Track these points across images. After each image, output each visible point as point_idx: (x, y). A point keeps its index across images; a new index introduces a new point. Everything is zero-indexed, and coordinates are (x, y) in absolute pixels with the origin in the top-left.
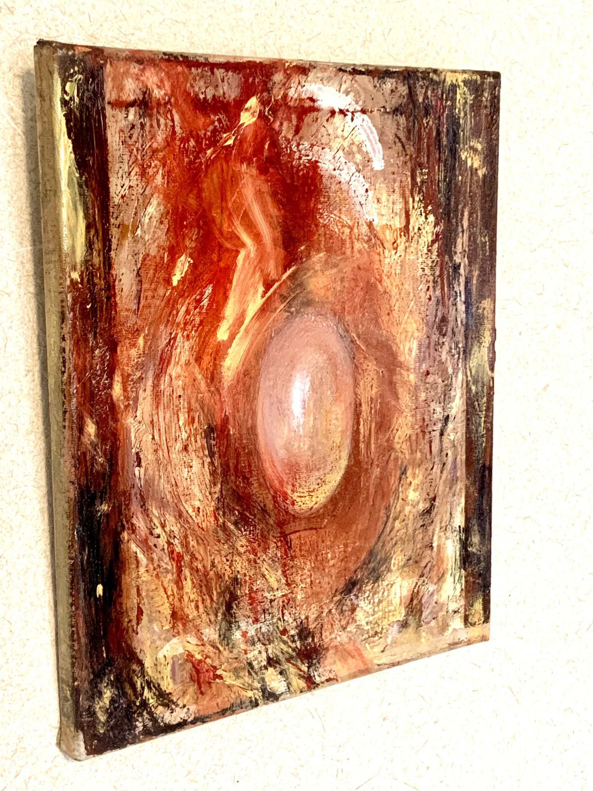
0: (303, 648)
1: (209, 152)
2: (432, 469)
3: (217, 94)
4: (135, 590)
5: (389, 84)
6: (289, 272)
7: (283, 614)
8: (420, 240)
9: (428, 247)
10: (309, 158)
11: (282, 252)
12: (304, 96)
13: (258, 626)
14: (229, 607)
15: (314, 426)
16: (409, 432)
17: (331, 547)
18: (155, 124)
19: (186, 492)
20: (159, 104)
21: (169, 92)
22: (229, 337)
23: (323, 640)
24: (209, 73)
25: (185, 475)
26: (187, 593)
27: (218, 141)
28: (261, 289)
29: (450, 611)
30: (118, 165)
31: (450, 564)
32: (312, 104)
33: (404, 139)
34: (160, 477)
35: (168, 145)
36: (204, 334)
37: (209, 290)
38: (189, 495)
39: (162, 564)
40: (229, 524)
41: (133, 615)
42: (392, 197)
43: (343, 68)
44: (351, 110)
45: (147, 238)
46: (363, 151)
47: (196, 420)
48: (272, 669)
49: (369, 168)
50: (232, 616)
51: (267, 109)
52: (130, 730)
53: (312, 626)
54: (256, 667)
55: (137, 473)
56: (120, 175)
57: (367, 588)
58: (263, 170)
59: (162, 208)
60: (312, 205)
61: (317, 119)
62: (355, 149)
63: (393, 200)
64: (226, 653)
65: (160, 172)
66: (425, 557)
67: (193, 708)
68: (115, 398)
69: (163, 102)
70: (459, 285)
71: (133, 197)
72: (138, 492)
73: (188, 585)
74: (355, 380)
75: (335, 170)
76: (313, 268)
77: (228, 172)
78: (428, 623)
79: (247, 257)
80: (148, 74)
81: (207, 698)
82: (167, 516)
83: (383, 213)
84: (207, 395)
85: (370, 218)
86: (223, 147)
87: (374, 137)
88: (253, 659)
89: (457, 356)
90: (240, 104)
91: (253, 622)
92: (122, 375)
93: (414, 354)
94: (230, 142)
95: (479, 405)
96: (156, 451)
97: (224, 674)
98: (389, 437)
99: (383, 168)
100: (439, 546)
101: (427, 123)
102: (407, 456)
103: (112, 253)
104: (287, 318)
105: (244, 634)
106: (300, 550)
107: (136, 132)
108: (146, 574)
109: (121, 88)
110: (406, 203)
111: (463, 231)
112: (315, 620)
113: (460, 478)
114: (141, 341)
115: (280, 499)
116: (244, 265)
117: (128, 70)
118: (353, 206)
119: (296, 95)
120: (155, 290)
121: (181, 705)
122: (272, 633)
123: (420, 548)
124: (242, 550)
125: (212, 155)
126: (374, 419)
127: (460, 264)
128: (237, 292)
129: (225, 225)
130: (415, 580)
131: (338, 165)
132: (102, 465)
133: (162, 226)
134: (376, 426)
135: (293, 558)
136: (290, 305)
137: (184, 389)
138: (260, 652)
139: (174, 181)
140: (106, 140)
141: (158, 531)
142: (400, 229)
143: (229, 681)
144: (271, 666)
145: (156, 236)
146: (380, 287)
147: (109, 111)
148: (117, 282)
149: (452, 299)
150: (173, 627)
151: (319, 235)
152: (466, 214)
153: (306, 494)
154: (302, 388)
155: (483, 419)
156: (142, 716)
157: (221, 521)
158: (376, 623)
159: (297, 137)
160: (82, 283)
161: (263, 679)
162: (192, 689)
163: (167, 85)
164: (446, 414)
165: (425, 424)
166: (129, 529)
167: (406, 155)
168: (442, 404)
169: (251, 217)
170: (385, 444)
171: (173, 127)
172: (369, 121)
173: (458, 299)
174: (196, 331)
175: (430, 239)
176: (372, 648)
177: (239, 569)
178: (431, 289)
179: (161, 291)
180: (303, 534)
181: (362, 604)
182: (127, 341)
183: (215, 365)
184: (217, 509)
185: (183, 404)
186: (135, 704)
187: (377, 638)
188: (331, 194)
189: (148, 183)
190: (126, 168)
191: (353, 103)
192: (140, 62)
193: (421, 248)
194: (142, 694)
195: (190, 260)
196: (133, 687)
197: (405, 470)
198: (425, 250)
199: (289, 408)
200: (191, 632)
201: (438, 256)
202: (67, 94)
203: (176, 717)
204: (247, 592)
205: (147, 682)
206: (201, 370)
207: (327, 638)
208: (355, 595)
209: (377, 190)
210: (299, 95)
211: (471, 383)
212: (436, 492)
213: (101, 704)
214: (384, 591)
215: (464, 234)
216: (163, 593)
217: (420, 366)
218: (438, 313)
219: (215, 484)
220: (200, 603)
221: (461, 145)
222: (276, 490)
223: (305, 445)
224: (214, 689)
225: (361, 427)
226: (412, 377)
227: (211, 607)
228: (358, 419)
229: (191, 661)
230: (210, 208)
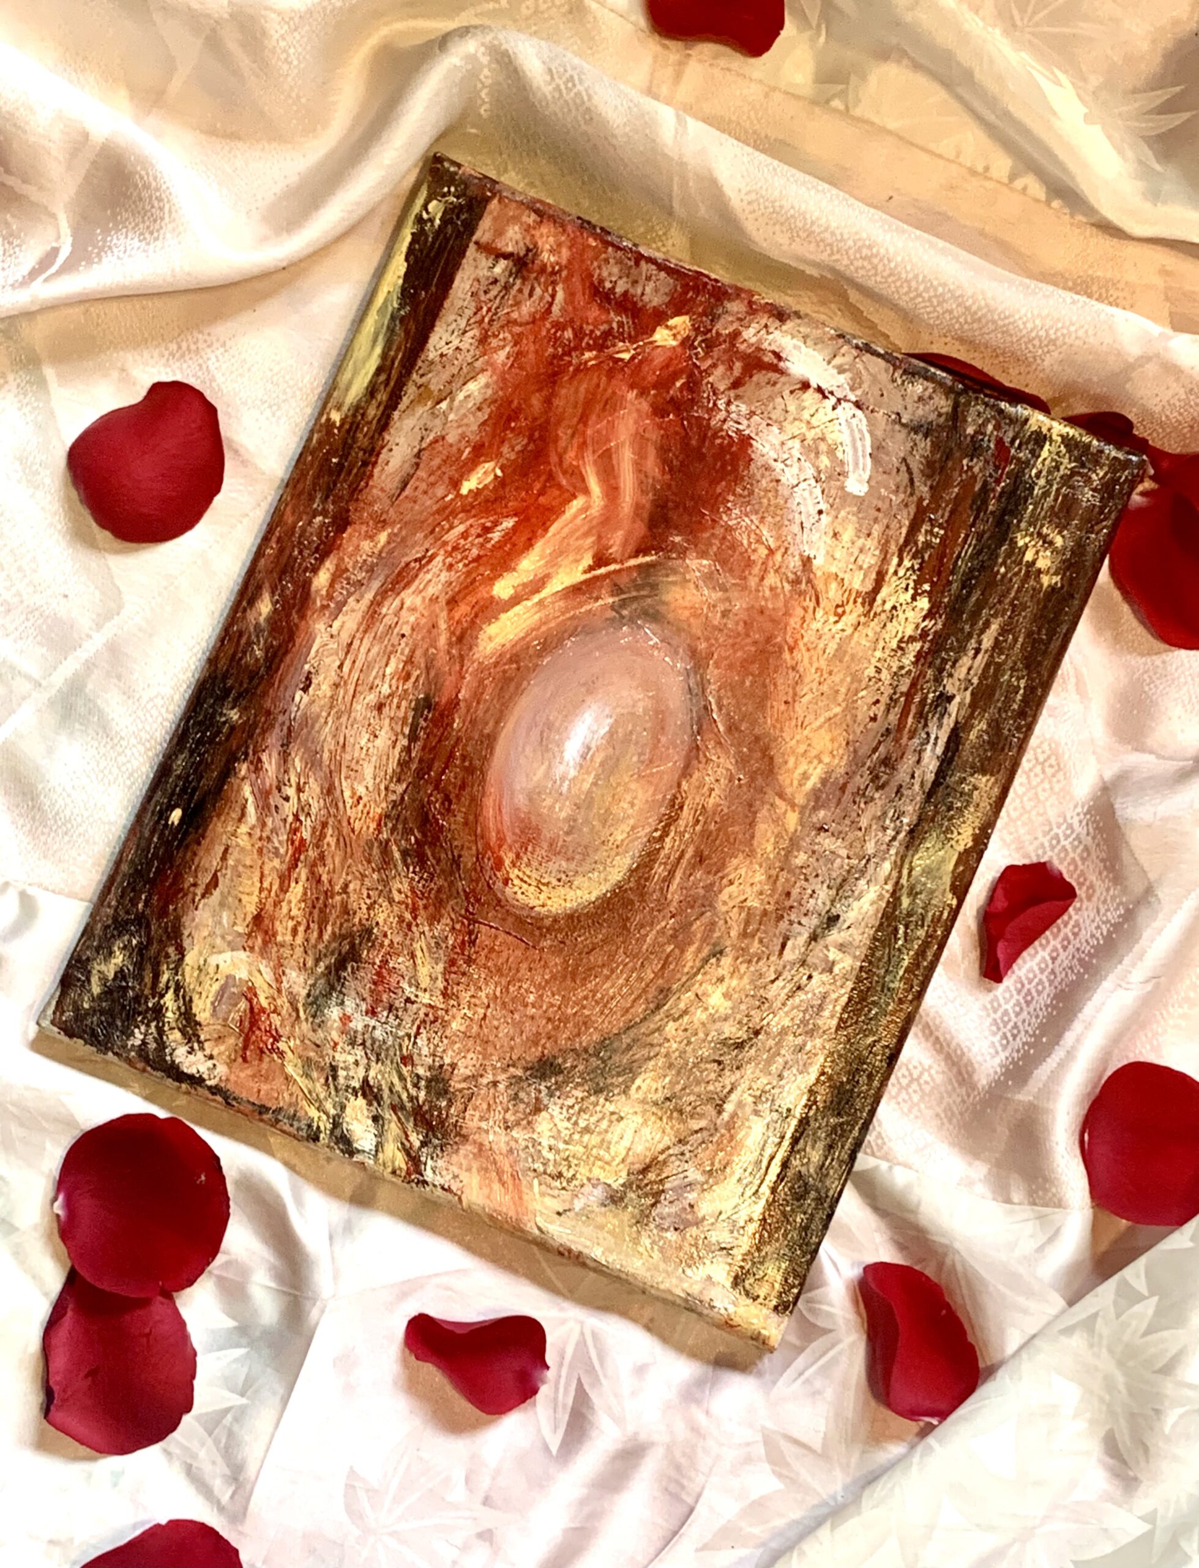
0: (427, 1107)
1: (588, 355)
2: (773, 982)
3: (632, 291)
4: (222, 848)
5: (920, 387)
6: (641, 560)
7: (418, 1033)
8: (889, 625)
9: (901, 641)
10: (741, 427)
11: (640, 529)
12: (765, 346)
13: (373, 1022)
14: (341, 965)
15: (589, 792)
16: (753, 900)
17: (539, 987)
18: (526, 291)
19: (353, 765)
20: (543, 269)
21: (564, 262)
22: (511, 598)
23: (463, 1118)
24: (632, 263)
25: (363, 742)
26: (290, 902)
27: (608, 347)
28: (588, 561)
29: (713, 1241)
30: (452, 317)
31: (746, 1158)
32: (775, 361)
33: (916, 471)
34: (326, 722)
35: (533, 322)
36: (475, 575)
37: (508, 523)
38: (354, 771)
39: (275, 839)
40: (394, 848)
41: (205, 879)
42: (862, 540)
43: (848, 337)
44: (839, 395)
45: (451, 417)
46: (836, 457)
47: (413, 679)
48: (364, 1102)
49: (838, 483)
50: (339, 980)
51: (699, 339)
52: (123, 1033)
53: (456, 1084)
54: (341, 1080)
55: (297, 699)
56: (451, 328)
57: (575, 1092)
58: (659, 411)
59: (489, 392)
60: (718, 490)
61: (775, 384)
62: (823, 447)
63: (864, 546)
64: (305, 1027)
65: (507, 349)
66: (701, 1116)
67: (222, 1070)
68: (313, 588)
69: (549, 270)
70: (940, 726)
71: (456, 362)
72: (287, 723)
73: (296, 891)
74: (687, 766)
75: (776, 460)
76: (684, 575)
77: (605, 390)
78: (664, 1229)
79: (585, 509)
80: (544, 230)
81: (249, 1072)
82: (311, 780)
83: (837, 555)
84: (443, 656)
85: (808, 552)
86: (611, 358)
87: (864, 446)
88: (341, 1065)
89: (890, 833)
90: (659, 317)
91: (367, 1013)
92: (337, 566)
93: (809, 785)
94: (626, 356)
95: (906, 933)
96: (336, 686)
97: (290, 1055)
98: (712, 884)
99: (862, 494)
100: (734, 1115)
101: (970, 468)
102: (734, 934)
103: (396, 414)
104: (613, 620)
105: (346, 1019)
106: (488, 958)
107: (496, 289)
108: (246, 838)
109: (499, 233)
110: (885, 560)
111: (977, 651)
112: (465, 1080)
113: (821, 1030)
114: (383, 537)
115: (489, 864)
116: (575, 517)
117: (521, 215)
118: (787, 523)
119: (755, 340)
120: (433, 484)
121: (208, 1052)
122: (387, 1050)
123: (698, 1095)
124: (397, 897)
125: (591, 359)
126: (696, 841)
127: (953, 697)
128: (550, 546)
129: (571, 454)
130: (667, 1141)
131: (786, 456)
132: (257, 660)
133: (479, 414)
134: (695, 854)
135: (469, 961)
136: (623, 604)
137: (413, 629)
138: (357, 1063)
139: (521, 368)
140: (452, 281)
141: (291, 792)
142: (858, 593)
143: (290, 1069)
144: (364, 1096)
145: (465, 421)
146: (786, 655)
147: (471, 250)
148: (385, 451)
149: (916, 741)
150: (249, 935)
151: (713, 535)
152: (994, 627)
153: (534, 883)
154: (595, 728)
156: (148, 1026)
157: (385, 835)
158: (566, 1159)
159: (732, 393)
160: (339, 429)
161: (343, 1108)
162: (233, 1041)
163: (565, 253)
164: (834, 912)
165: (789, 904)
166: (251, 763)
167: (913, 495)
168: (833, 892)
169: (615, 462)
170: (701, 892)
171: (551, 304)
172: (864, 421)
173: (929, 747)
174: (465, 565)
175: (909, 631)
176: (542, 1194)
177: (381, 921)
178: (882, 707)
179: (440, 491)
180: (502, 936)
181: (554, 1109)
182: (364, 528)
183: (473, 622)
184: (387, 816)
185: (404, 648)
186: (146, 1002)
187: (557, 1184)
188: (757, 490)
189: (484, 354)
190: (463, 323)
191: (847, 387)
192: (539, 213)
193: (887, 636)
194: (162, 996)
195: (499, 473)
196: (156, 976)
197: (721, 952)
198: (894, 645)
199: (560, 744)
200: (270, 959)
201: (915, 663)
202: (428, 213)
203: (192, 1063)
204: (377, 961)
205: (177, 983)
206: (450, 618)
207: (472, 1121)
208: (548, 1088)
209: (839, 520)
210: (760, 341)
211: (905, 891)
212: (765, 1022)
213: (103, 968)
214: (603, 1118)
215: (980, 656)
216: (256, 879)
217: (815, 809)
218: (881, 749)
219: (399, 781)
220: (301, 929)
221: (1023, 525)
222: (487, 846)
223: (563, 811)
224: (265, 1066)
225: (668, 840)
226: (792, 820)
227: (315, 947)
228: (668, 825)
229: (250, 1001)
230: (558, 423)
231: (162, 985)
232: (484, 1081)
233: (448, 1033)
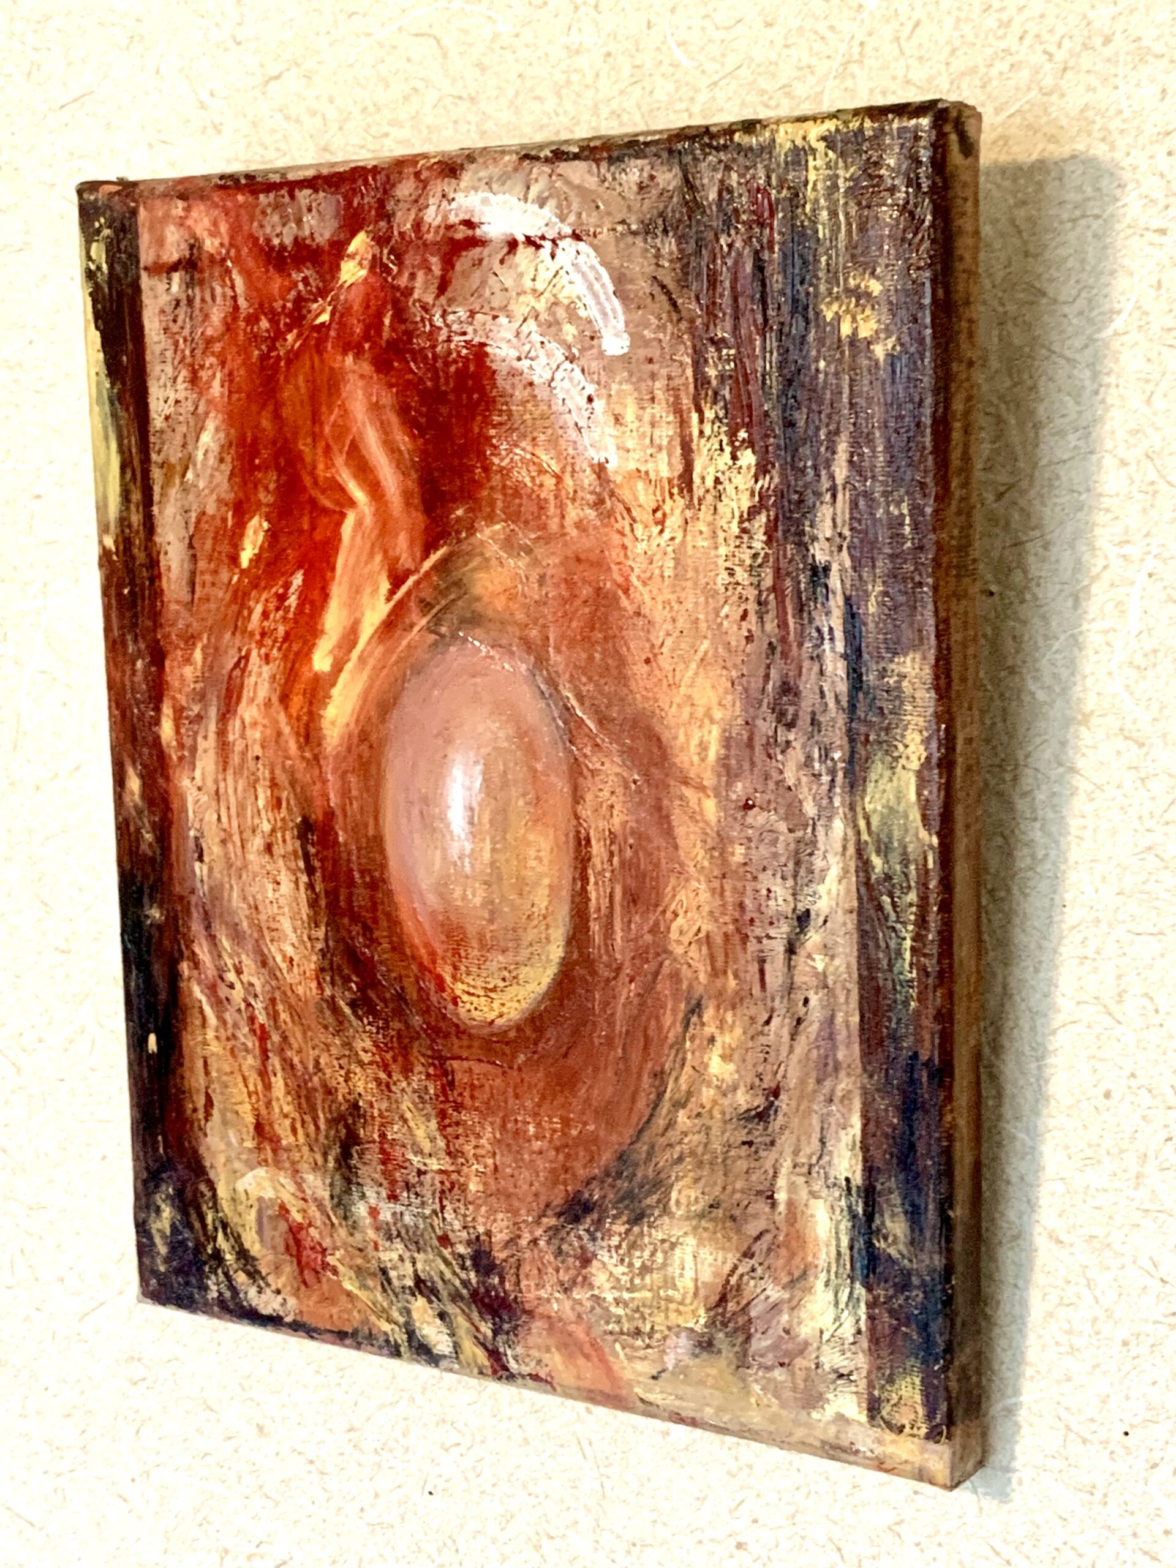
0: (482, 1290)
1: (290, 337)
2: (768, 1022)
3: (300, 234)
4: (202, 1062)
5: (634, 172)
6: (435, 557)
7: (443, 1208)
8: (720, 506)
9: (741, 522)
10: (467, 338)
11: (419, 520)
12: (453, 219)
13: (399, 1208)
14: (346, 1153)
15: (493, 863)
16: (707, 926)
17: (533, 1114)
18: (208, 298)
19: (273, 926)
20: (212, 261)
21: (226, 241)
22: (332, 666)
23: (521, 1291)
24: (287, 199)
25: (270, 894)
26: (278, 1099)
27: (304, 317)
28: (385, 586)
29: (827, 1367)
30: (158, 368)
31: (823, 1256)
32: (470, 232)
33: (671, 286)
34: (231, 887)
35: (228, 329)
36: (291, 656)
37: (298, 580)
38: (275, 931)
39: (240, 1035)
40: (342, 1003)
41: (201, 1101)
42: (649, 410)
43: (533, 153)
44: (552, 235)
45: (201, 485)
46: (580, 318)
47: (284, 804)
48: (424, 1301)
49: (595, 351)
50: (351, 1171)
51: (386, 251)
52: (200, 1288)
53: (500, 1255)
54: (396, 1283)
55: (197, 872)
56: (162, 382)
57: (615, 1228)
58: (382, 365)
59: (222, 435)
60: (476, 430)
61: (481, 261)
62: (561, 313)
63: (653, 416)
64: (343, 1232)
65: (218, 375)
66: (756, 1216)
67: (292, 1302)
68: (163, 742)
69: (218, 257)
70: (828, 613)
71: (181, 419)
72: (200, 903)
73: (278, 1083)
74: (575, 787)
75: (519, 359)
76: (482, 554)
77: (322, 370)
78: (769, 1369)
79: (359, 523)
80: (194, 214)
81: (315, 1297)
82: (244, 957)
83: (630, 444)
84: (301, 766)
85: (597, 457)
86: (312, 328)
87: (603, 285)
88: (389, 1265)
89: (825, 779)
90: (338, 249)
91: (389, 1199)
92: (174, 707)
93: (712, 755)
94: (325, 318)
95: (894, 905)
96: (224, 842)
97: (341, 1268)
98: (657, 924)
99: (626, 350)
100: (790, 1204)
101: (731, 247)
102: (703, 977)
103: (155, 509)
104: (435, 644)
105: (374, 1212)
106: (472, 1097)
107: (182, 311)
108: (215, 1043)
109: (160, 242)
110: (683, 423)
111: (833, 490)
112: (505, 1247)
113: (845, 1065)
114: (198, 655)
115: (431, 987)
116: (353, 538)
117: (169, 211)
118: (560, 432)
119: (439, 218)
120: (216, 572)
121: (273, 1288)
122: (422, 1235)
123: (742, 1191)
124: (366, 1058)
125: (295, 341)
126: (619, 877)
127: (828, 567)
128: (344, 587)
129: (321, 466)
130: (732, 1258)
131: (527, 347)
132: (150, 845)
133: (223, 467)
134: (624, 893)
135: (458, 1107)
136: (437, 620)
137: (263, 747)
138: (401, 1258)
139: (239, 391)
140: (142, 325)
142: (670, 481)
143: (348, 1286)
144: (422, 1293)
145: (215, 481)
146: (624, 602)
147: (145, 281)
148: (161, 556)
149: (808, 645)
150: (259, 1148)
151: (492, 488)
152: (843, 448)
153: (482, 993)
154: (467, 784)
155: (908, 943)
156: (216, 1274)
157: (328, 992)
158: (637, 1310)
159: (443, 300)
160: (117, 553)
161: (408, 1312)
162: (289, 1268)
163: (224, 228)
164: (801, 907)
165: (747, 917)
166: (188, 959)
167: (680, 320)
168: (790, 882)
169: (364, 452)
170: (648, 938)
171: (234, 298)
172: (592, 253)
173: (827, 646)
174: (280, 649)
175: (746, 504)
176: (630, 1360)
177: (361, 1090)
178: (752, 617)
179: (224, 575)
180: (476, 1067)
181: (603, 1254)
182: (179, 653)
183: (311, 713)
184: (322, 969)
185: (264, 773)
186: (206, 1249)
187: (639, 1342)
188: (514, 408)
189: (201, 394)
190: (169, 370)
191: (555, 220)
192: (183, 197)
193: (723, 523)
194: (215, 1239)
195: (266, 525)
196: (202, 1218)
197: (699, 1005)
198: (735, 529)
199: (443, 818)
200: (286, 1170)
201: (769, 542)
202: (93, 261)
203: (267, 1304)
204: (376, 1136)
205: (222, 1222)
206: (289, 716)
207: (531, 1292)
208: (587, 1231)
209: (614, 399)
210: (445, 217)
211: (871, 848)
212: (779, 1076)
213: (158, 1225)
214: (656, 1250)
215: (840, 496)
216: (241, 1085)
217: (729, 785)
218: (773, 673)
219: (317, 926)
220: (298, 1125)
221: (822, 288)
222: (422, 966)
223: (477, 897)
224: (325, 1286)
225: (591, 888)
226: (710, 807)
227: (317, 1140)
228: (584, 869)
229: (287, 1220)
230: (295, 434)
231: (210, 1227)
232: (524, 1242)
233: (470, 1198)
